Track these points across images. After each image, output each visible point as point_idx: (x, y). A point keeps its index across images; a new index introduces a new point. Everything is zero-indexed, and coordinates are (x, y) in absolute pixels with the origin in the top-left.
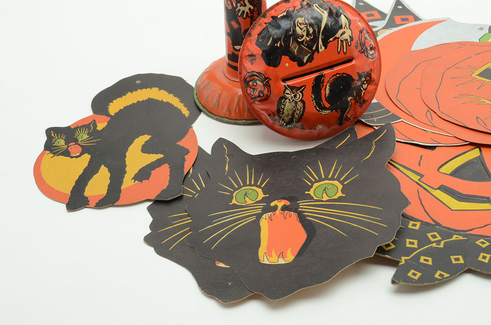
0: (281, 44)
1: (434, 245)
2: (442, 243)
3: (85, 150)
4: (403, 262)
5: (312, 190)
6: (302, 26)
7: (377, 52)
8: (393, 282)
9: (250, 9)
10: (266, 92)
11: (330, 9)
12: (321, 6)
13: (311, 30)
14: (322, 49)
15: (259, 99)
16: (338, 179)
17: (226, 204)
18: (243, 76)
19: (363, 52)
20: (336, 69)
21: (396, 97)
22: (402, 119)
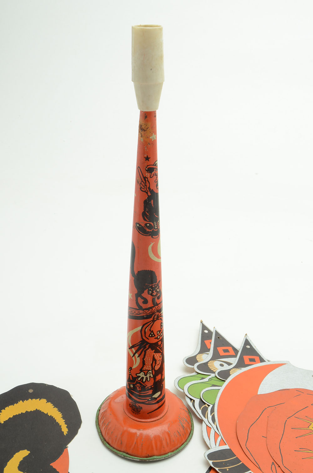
21: (246, 444)
22: (250, 470)
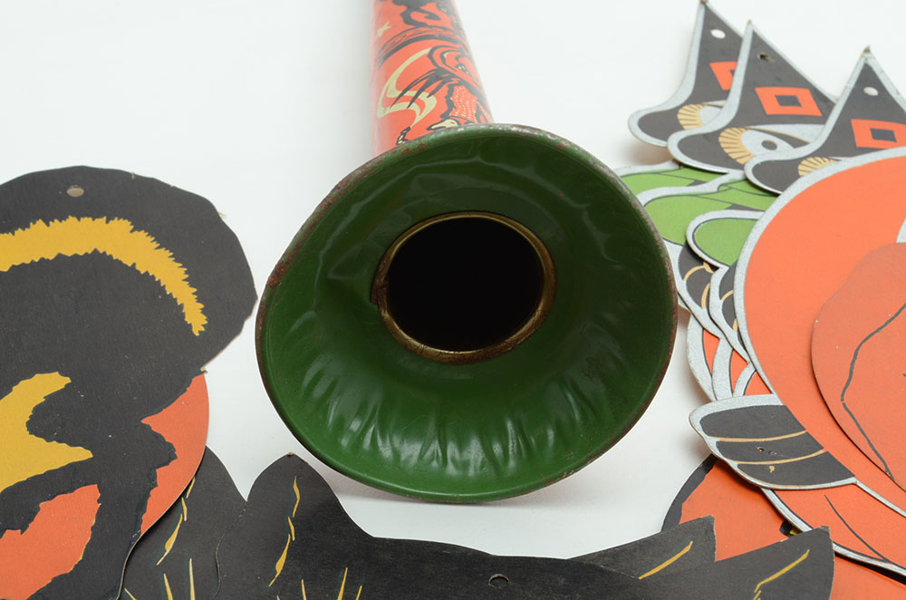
21: (843, 395)
22: (853, 476)
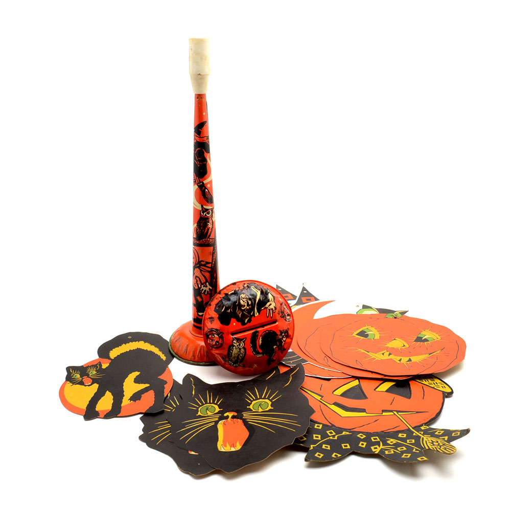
0: (230, 311)
1: (331, 438)
2: (336, 436)
3: (94, 381)
4: (312, 448)
5: (251, 406)
6: (244, 300)
7: (291, 317)
8: (306, 460)
9: (209, 289)
10: (220, 342)
11: (262, 289)
12: (256, 287)
13: (250, 302)
14: (257, 314)
15: (215, 347)
16: (268, 398)
17: (194, 415)
18: (205, 332)
19: (283, 317)
20: (265, 328)
21: (305, 348)
22: (308, 361)
